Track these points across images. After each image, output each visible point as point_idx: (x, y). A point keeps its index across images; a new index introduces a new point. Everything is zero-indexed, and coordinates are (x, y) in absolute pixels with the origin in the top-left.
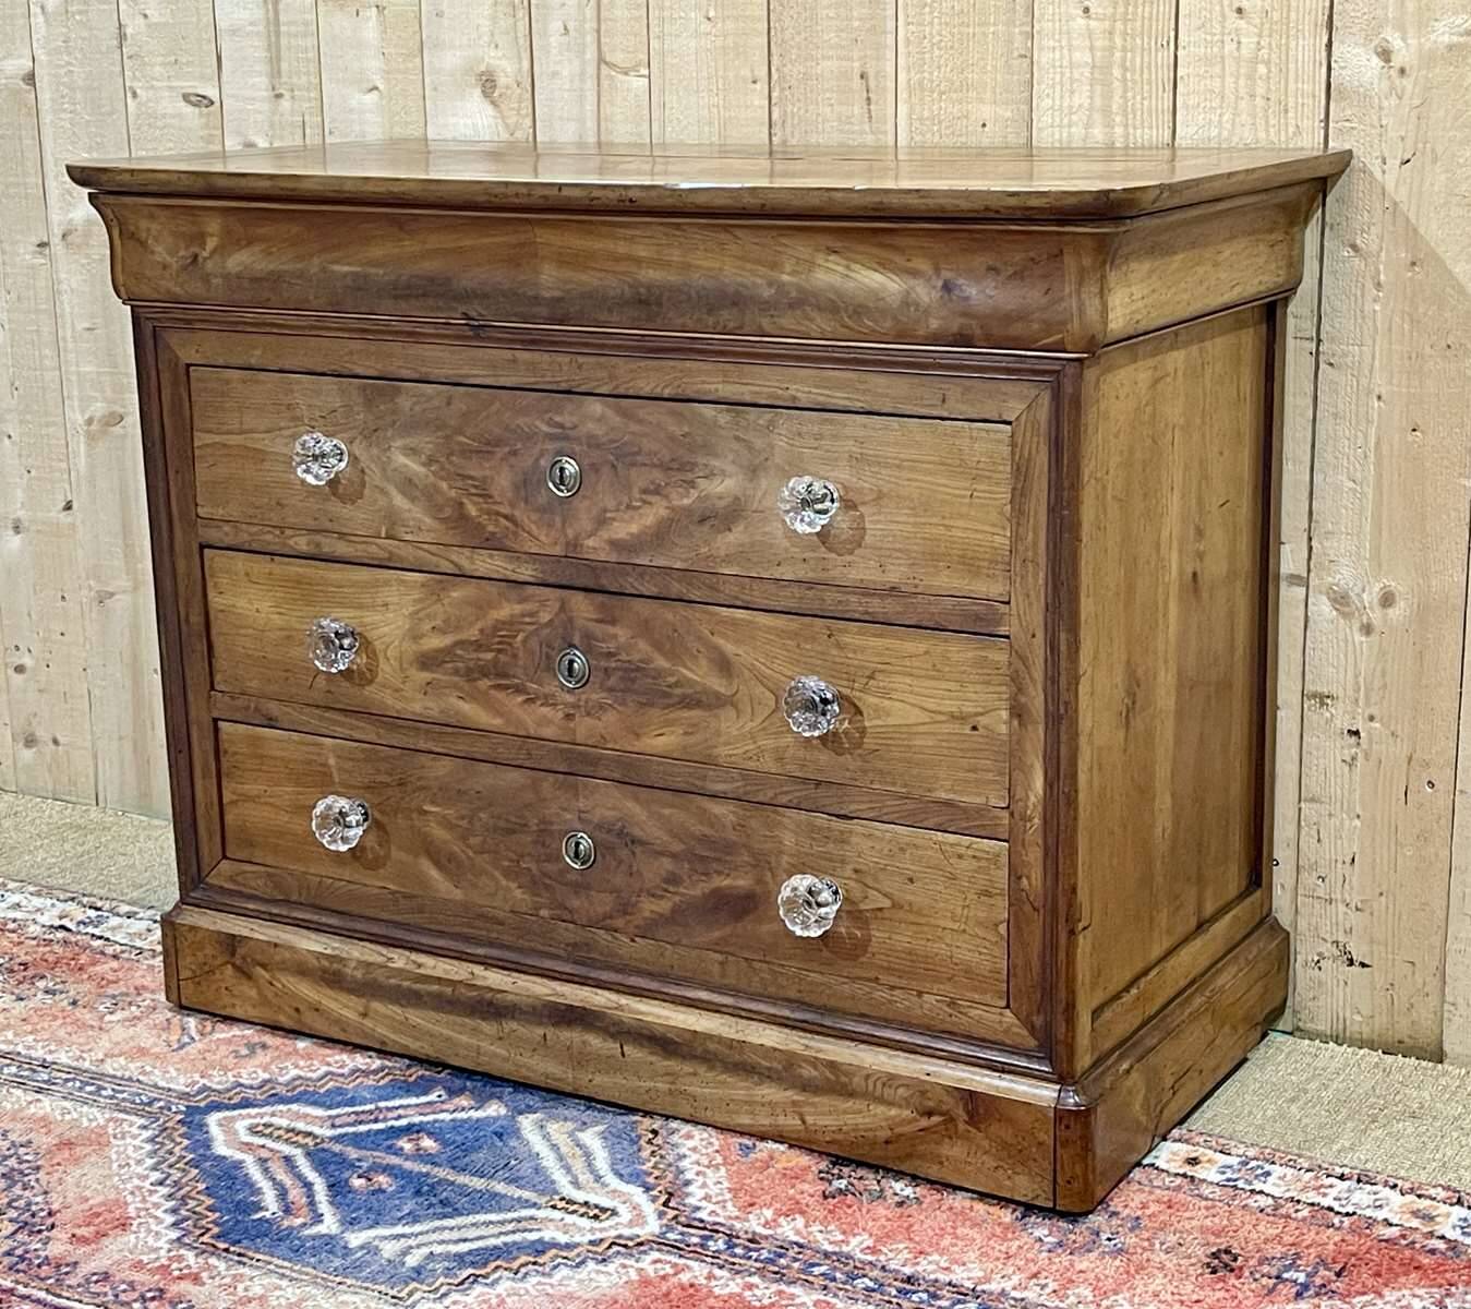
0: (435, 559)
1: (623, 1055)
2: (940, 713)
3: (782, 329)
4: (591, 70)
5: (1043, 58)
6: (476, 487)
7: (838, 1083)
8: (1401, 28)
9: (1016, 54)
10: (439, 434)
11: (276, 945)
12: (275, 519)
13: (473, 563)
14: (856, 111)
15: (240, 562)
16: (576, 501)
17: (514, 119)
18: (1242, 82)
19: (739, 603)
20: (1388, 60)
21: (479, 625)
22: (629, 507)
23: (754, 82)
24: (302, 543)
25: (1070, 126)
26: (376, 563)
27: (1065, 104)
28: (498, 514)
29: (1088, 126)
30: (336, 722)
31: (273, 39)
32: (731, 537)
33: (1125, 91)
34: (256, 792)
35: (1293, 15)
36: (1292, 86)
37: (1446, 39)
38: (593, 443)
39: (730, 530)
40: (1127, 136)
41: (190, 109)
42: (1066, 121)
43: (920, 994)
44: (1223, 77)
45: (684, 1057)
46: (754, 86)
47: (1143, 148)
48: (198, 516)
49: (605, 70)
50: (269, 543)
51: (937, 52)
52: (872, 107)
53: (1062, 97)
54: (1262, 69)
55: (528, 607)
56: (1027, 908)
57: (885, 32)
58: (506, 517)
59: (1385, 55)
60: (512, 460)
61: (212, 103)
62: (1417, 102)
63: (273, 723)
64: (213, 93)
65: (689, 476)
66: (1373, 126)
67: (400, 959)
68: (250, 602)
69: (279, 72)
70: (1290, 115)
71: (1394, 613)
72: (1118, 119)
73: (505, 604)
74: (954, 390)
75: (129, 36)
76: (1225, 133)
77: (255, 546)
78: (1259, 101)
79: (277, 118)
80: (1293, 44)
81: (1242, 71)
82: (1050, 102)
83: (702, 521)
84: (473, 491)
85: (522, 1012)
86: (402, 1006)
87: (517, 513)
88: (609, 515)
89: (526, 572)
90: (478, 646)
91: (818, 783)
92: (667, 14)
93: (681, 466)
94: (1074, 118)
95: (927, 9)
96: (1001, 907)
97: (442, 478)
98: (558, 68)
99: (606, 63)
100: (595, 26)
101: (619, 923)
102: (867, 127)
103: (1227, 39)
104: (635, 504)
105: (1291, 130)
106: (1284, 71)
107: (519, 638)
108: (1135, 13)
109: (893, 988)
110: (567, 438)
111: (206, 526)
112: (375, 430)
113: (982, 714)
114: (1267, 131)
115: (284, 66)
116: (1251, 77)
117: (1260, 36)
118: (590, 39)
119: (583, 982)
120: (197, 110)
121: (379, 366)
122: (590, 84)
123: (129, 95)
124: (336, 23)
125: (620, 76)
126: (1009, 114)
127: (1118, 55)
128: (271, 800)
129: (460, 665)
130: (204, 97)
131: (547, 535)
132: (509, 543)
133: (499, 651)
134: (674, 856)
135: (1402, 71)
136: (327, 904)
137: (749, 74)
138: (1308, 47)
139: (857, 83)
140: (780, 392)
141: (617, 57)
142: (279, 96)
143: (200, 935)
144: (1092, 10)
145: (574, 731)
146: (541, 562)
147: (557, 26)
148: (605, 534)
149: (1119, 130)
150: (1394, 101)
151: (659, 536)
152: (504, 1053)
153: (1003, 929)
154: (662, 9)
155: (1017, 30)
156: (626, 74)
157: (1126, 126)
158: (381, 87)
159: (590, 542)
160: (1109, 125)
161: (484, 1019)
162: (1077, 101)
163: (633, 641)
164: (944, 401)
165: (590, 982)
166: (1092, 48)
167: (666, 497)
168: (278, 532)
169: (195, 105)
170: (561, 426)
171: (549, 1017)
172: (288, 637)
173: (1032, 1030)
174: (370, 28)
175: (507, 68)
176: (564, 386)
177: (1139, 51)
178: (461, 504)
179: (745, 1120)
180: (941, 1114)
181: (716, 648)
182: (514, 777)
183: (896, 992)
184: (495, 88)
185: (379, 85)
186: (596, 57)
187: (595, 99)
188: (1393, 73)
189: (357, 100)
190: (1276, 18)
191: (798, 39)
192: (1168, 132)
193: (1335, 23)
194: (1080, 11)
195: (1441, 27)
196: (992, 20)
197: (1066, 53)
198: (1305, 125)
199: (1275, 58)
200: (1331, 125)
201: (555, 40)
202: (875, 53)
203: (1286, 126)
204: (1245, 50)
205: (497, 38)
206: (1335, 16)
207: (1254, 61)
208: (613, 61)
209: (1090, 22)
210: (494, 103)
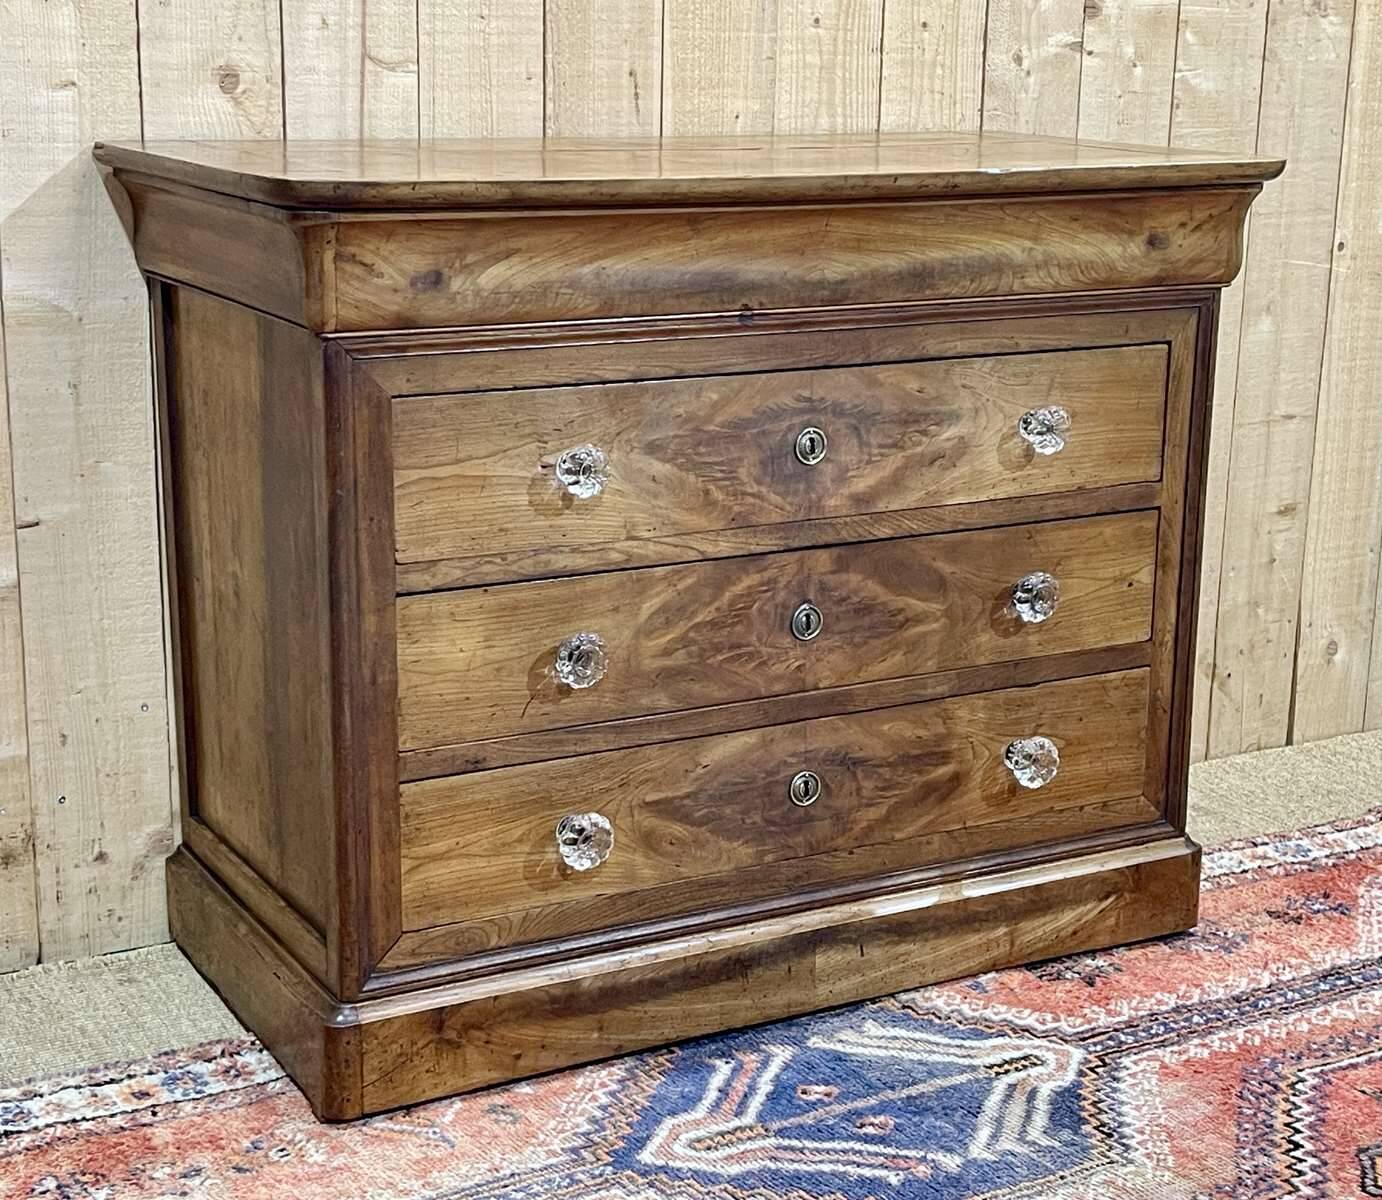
0: (678, 550)
1: (862, 955)
2: (1106, 579)
3: (1027, 287)
4: (354, 65)
5: (784, 60)
6: (722, 471)
7: (1041, 901)
8: (1028, 42)
9: (764, 57)
10: (687, 427)
11: (496, 998)
12: (497, 546)
13: (717, 546)
14: (625, 103)
15: (443, 603)
16: (821, 466)
17: (262, 118)
18: (925, 81)
19: (961, 527)
20: (1020, 64)
21: (716, 604)
22: (869, 462)
23: (529, 79)
24: (528, 566)
25: (801, 117)
26: (613, 567)
27: (800, 99)
28: (744, 494)
29: (816, 117)
30: (560, 742)
32: (956, 473)
33: (844, 88)
34: (444, 849)
35: (961, 30)
36: (959, 84)
37: (1053, 50)
38: (838, 411)
39: (955, 466)
40: (844, 124)
42: (800, 113)
43: (1082, 808)
44: (912, 77)
45: (915, 934)
46: (528, 82)
47: (857, 134)
48: (397, 563)
49: (369, 66)
50: (487, 574)
51: (698, 53)
52: (640, 102)
53: (798, 93)
54: (939, 71)
55: (767, 575)
56: (1160, 711)
57: (652, 35)
58: (753, 495)
59: (1019, 60)
60: (763, 441)
62: (1035, 96)
63: (480, 766)
65: (923, 426)
66: (1009, 114)
67: (635, 957)
68: (453, 642)
70: (958, 105)
72: (840, 111)
73: (744, 577)
74: (1133, 323)
76: (913, 121)
77: (471, 581)
78: (937, 96)
80: (959, 53)
81: (926, 72)
82: (788, 97)
83: (932, 462)
84: (720, 475)
85: (769, 955)
86: (641, 1001)
87: (764, 489)
88: (850, 474)
89: (767, 543)
90: (714, 624)
91: (1016, 664)
92: (439, 10)
93: (916, 418)
94: (807, 110)
95: (690, 16)
96: (1143, 718)
97: (688, 470)
98: (315, 62)
99: (371, 58)
100: (359, 20)
101: (840, 841)
102: (634, 120)
103: (915, 46)
104: (874, 459)
105: (958, 117)
107: (756, 605)
108: (853, 24)
109: (1062, 811)
110: (813, 410)
111: (407, 572)
112: (618, 434)
113: (1137, 572)
117: (938, 45)
118: (353, 34)
119: (810, 907)
121: (631, 369)
122: (353, 80)
125: (385, 71)
126: (756, 107)
127: (840, 57)
128: (463, 851)
129: (693, 648)
131: (791, 504)
132: (754, 519)
133: (734, 624)
134: (889, 765)
135: (1028, 73)
136: (532, 936)
137: (523, 70)
138: (971, 51)
139: (626, 80)
140: (1005, 341)
141: (387, 54)
143: (396, 1026)
144: (821, 22)
145: (804, 681)
146: (783, 530)
147: (317, 21)
148: (845, 491)
149: (840, 120)
150: (1023, 95)
151: (896, 483)
152: (748, 1002)
153: (1143, 734)
154: (434, 5)
155: (766, 36)
156: (393, 70)
157: (845, 116)
158: (80, 82)
159: (832, 502)
160: (833, 116)
161: (729, 979)
162: (809, 96)
163: (862, 584)
164: (1127, 331)
165: (817, 905)
166: (821, 52)
167: (902, 448)
168: (498, 560)
170: (809, 400)
171: (795, 949)
172: (498, 670)
173: (1157, 805)
175: (253, 62)
176: (820, 363)
177: (855, 55)
178: (707, 492)
179: (962, 967)
180: (1115, 893)
181: (936, 571)
182: (749, 739)
183: (1064, 814)
184: (237, 83)
185: (76, 80)
186: (359, 52)
187: (358, 95)
188: (1023, 74)
189: (42, 97)
190: (949, 31)
191: (573, 39)
192: (875, 120)
193: (989, 36)
194: (812, 21)
195: (1051, 41)
196: (745, 27)
197: (801, 56)
198: (968, 113)
199: (948, 62)
200: (985, 113)
201: (311, 34)
202: (643, 53)
203: (955, 114)
204: (928, 56)
205: (240, 30)
206: (989, 31)
207: (934, 64)
208: (380, 57)
209: (820, 31)
210: (235, 99)
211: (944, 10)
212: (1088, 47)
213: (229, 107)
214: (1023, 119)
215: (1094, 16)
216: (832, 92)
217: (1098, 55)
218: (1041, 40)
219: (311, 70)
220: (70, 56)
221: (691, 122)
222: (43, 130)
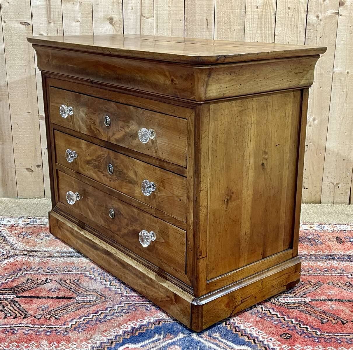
4: (139, 18)
5: (248, 17)
7: (152, 284)
8: (321, 12)
9: (242, 16)
14: (205, 27)
17: (118, 29)
18: (289, 22)
20: (318, 18)
23: (180, 21)
25: (253, 30)
27: (252, 26)
29: (257, 30)
31: (48, 9)
33: (265, 23)
35: (300, 9)
36: (299, 23)
37: (329, 14)
41: (22, 26)
42: (252, 29)
44: (285, 21)
49: (142, 17)
51: (224, 15)
52: (209, 26)
53: (251, 24)
57: (212, 11)
59: (318, 17)
61: (29, 24)
64: (30, 22)
66: (315, 31)
69: (50, 17)
70: (299, 28)
71: (316, 122)
72: (263, 29)
75: (3, 7)
78: (292, 26)
79: (49, 28)
80: (299, 15)
81: (289, 20)
82: (249, 25)
92: (159, 5)
94: (254, 29)
95: (222, 6)
96: (184, 248)
98: (130, 17)
99: (143, 16)
100: (140, 8)
102: (207, 30)
103: (286, 13)
105: (299, 31)
106: (298, 20)
108: (267, 8)
114: (294, 32)
115: (52, 16)
116: (291, 21)
117: (293, 13)
118: (139, 11)
120: (25, 26)
122: (139, 21)
123: (3, 22)
124: (68, 6)
125: (146, 19)
126: (240, 28)
127: (264, 16)
130: (27, 23)
135: (321, 20)
137: (179, 19)
138: (303, 15)
139: (205, 21)
141: (146, 15)
142: (50, 23)
144: (258, 7)
147: (130, 8)
150: (319, 26)
153: (185, 254)
154: (157, 4)
155: (242, 11)
156: (148, 18)
157: (265, 30)
158: (80, 21)
162: (254, 25)
166: (258, 15)
169: (24, 25)
174: (77, 7)
175: (116, 17)
177: (268, 15)
184: (113, 21)
185: (80, 20)
186: (140, 15)
187: (140, 24)
188: (319, 20)
189: (73, 24)
190: (296, 9)
191: (191, 12)
192: (274, 32)
193: (308, 11)
194: (256, 7)
195: (328, 12)
196: (237, 9)
197: (253, 15)
198: (302, 30)
199: (296, 17)
200: (307, 30)
201: (129, 11)
202: (209, 15)
203: (298, 30)
204: (290, 16)
205: (114, 10)
206: (308, 9)
207: (292, 18)
208: (145, 16)
209: (258, 10)
210: (112, 25)
211: (295, 4)
212: (340, 13)
213: (111, 26)
214: (319, 32)
215: (342, 5)
216: (261, 24)
217: (343, 16)
218: (325, 11)
219: (129, 19)
220: (79, 15)
221: (222, 31)
222: (73, 31)
